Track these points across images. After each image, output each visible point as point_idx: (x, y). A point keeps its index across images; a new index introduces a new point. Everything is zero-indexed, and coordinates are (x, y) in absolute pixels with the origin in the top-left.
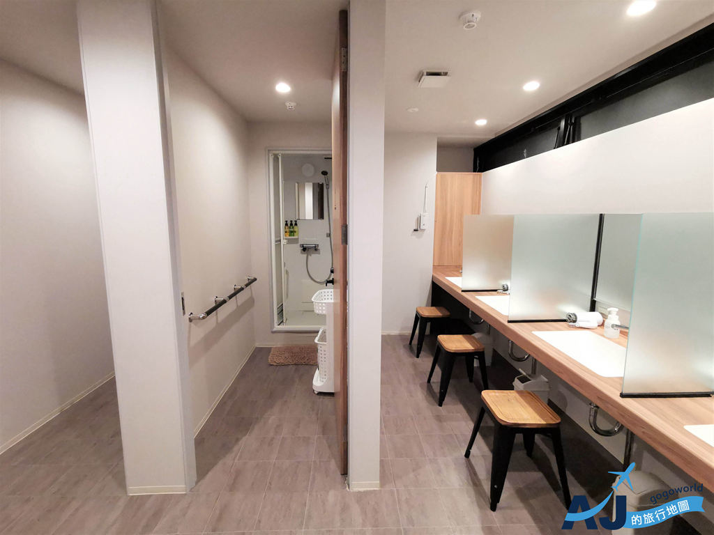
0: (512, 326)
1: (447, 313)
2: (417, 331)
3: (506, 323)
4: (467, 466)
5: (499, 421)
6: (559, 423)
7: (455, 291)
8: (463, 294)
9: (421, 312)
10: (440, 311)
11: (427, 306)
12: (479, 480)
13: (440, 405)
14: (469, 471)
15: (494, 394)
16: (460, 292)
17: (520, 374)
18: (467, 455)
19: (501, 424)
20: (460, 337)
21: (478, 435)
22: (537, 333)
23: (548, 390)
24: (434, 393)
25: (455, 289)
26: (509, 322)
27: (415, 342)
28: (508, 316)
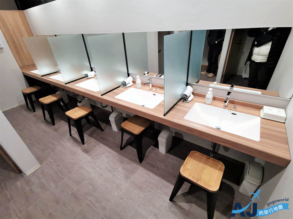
0: (67, 85)
1: (39, 88)
2: (28, 101)
3: (65, 85)
4: (72, 138)
5: (74, 119)
6: (92, 110)
7: (38, 77)
8: (42, 77)
9: (25, 92)
10: (36, 88)
11: (27, 87)
12: (77, 140)
13: (54, 125)
14: (73, 139)
15: (70, 112)
16: (40, 77)
17: (79, 100)
18: (71, 135)
19: (75, 120)
20: (50, 96)
21: (71, 127)
22: (77, 85)
23: (89, 102)
24: (50, 122)
25: (38, 76)
26: (66, 84)
27: (30, 106)
28: (64, 82)
